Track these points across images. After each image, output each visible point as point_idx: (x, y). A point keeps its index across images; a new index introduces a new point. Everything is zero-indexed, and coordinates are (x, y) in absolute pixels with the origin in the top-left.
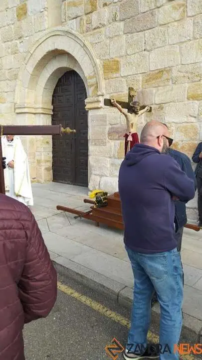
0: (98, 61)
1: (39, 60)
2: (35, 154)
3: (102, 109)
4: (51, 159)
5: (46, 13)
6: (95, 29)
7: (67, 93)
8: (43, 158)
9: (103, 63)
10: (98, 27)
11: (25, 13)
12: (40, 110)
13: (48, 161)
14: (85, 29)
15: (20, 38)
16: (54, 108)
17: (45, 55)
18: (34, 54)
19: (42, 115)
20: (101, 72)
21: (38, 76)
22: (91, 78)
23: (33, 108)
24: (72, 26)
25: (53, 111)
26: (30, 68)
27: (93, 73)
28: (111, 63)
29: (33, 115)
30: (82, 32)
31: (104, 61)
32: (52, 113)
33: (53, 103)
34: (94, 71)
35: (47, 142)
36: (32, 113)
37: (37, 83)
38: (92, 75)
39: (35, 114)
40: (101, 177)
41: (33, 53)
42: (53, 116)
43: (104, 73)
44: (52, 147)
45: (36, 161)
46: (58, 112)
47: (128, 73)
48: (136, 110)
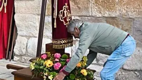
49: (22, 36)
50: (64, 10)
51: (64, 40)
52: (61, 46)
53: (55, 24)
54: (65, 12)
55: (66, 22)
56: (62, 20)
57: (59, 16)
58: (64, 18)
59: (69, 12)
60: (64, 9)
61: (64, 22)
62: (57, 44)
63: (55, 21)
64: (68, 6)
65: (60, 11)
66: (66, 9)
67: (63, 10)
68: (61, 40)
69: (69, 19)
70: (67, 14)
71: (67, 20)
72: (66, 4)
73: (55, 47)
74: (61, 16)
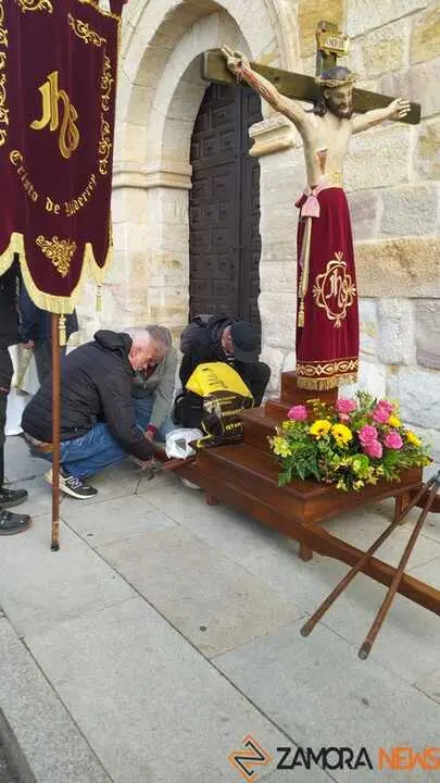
0: (284, 7)
1: (149, 39)
2: (146, 292)
3: (292, 151)
4: (186, 307)
7: (224, 127)
8: (163, 303)
9: (300, 7)
12: (158, 176)
13: (177, 311)
16: (194, 172)
17: (163, 25)
18: (140, 25)
19: (162, 192)
20: (292, 37)
21: (153, 86)
23: (141, 173)
25: (193, 179)
26: (132, 66)
29: (143, 193)
32: (190, 186)
33: (193, 158)
34: (275, 38)
35: (176, 263)
36: (140, 188)
37: (151, 107)
38: (269, 52)
39: (146, 189)
40: (287, 354)
41: (138, 23)
42: (193, 193)
43: (302, 37)
44: (188, 275)
45: (149, 310)
46: (205, 182)
47: (368, 22)
48: (337, 101)
49: (273, 346)
50: (331, 274)
51: (324, 364)
52: (315, 381)
53: (302, 315)
54: (334, 280)
55: (336, 310)
56: (321, 305)
57: (314, 291)
58: (328, 297)
59: (348, 279)
60: (328, 272)
61: (328, 311)
62: (305, 376)
63: (302, 307)
64: (344, 263)
65: (316, 275)
66: (335, 272)
67: (326, 275)
68: (316, 365)
69: (349, 301)
70: (342, 286)
71: (340, 305)
72: (338, 256)
73: (302, 383)
74: (319, 291)
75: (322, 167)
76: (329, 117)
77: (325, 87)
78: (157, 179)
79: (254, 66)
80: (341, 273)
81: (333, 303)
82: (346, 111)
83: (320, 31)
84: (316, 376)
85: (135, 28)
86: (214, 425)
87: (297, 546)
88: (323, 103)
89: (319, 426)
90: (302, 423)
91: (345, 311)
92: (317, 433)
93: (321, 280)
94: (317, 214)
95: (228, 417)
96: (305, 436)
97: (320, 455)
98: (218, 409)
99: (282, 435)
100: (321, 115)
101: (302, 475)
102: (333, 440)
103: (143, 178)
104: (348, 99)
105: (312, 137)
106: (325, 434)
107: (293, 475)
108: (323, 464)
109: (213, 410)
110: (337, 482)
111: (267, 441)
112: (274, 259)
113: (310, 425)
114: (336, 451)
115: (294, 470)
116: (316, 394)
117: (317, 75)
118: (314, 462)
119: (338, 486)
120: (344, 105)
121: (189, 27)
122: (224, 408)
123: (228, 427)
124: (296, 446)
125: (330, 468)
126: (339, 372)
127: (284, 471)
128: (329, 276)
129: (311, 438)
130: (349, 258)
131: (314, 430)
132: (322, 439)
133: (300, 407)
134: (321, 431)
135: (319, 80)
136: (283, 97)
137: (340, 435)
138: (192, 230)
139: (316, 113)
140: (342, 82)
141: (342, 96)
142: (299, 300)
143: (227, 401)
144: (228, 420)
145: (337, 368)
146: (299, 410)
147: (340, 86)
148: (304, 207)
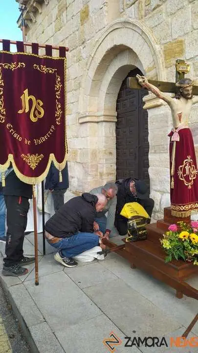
0: (157, 47)
1: (99, 62)
2: (98, 166)
3: (162, 107)
4: (115, 172)
5: (105, 8)
6: (154, 9)
7: (130, 96)
8: (105, 171)
9: (165, 47)
10: (158, 6)
11: (87, 15)
12: (103, 117)
13: (111, 174)
14: (143, 13)
15: (83, 43)
16: (118, 115)
17: (105, 56)
19: (104, 123)
20: (161, 60)
21: (100, 81)
22: (150, 70)
23: (95, 116)
24: (131, 14)
25: (118, 117)
26: (92, 73)
27: (152, 64)
28: (174, 44)
29: (96, 124)
30: (140, 17)
31: (166, 45)
32: (116, 120)
33: (117, 109)
34: (154, 60)
35: (111, 153)
36: (95, 122)
37: (100, 89)
38: (151, 66)
39: (98, 122)
40: (162, 195)
41: (94, 56)
42: (117, 123)
43: (166, 59)
44: (116, 158)
45: (99, 174)
46: (123, 118)
47: (195, 53)
48: (186, 93)
49: (156, 191)
50: (186, 165)
51: (185, 205)
52: (180, 213)
53: (173, 183)
54: (187, 168)
56: (182, 179)
57: (178, 173)
58: (185, 175)
59: (193, 167)
62: (175, 210)
63: (173, 180)
64: (191, 160)
65: (179, 166)
66: (188, 164)
67: (183, 166)
68: (180, 206)
69: (194, 177)
70: (191, 170)
71: (190, 179)
72: (189, 157)
73: (174, 213)
74: (180, 173)
75: (180, 120)
76: (182, 100)
77: (180, 87)
78: (102, 119)
79: (149, 81)
80: (190, 164)
81: (187, 178)
82: (190, 96)
83: (177, 64)
84: (181, 211)
85: (93, 58)
86: (134, 232)
87: (175, 291)
88: (179, 94)
89: (183, 234)
90: (175, 233)
91: (192, 181)
92: (182, 238)
93: (181, 168)
94: (178, 140)
95: (140, 228)
96: (177, 239)
97: (184, 248)
98: (135, 224)
99: (166, 238)
100: (179, 99)
101: (176, 257)
102: (191, 241)
103: (96, 118)
104: (190, 92)
105: (175, 108)
106: (186, 238)
107: (172, 257)
108: (186, 253)
109: (133, 224)
110: (193, 261)
111: (159, 241)
112: (155, 152)
113: (179, 234)
114: (192, 246)
115: (173, 255)
116: (181, 219)
117: (176, 82)
118: (182, 251)
119: (194, 264)
120: (189, 94)
121: (116, 56)
122: (137, 224)
123: (140, 233)
124: (173, 244)
125: (190, 255)
126: (191, 209)
127: (168, 255)
128: (185, 166)
129: (180, 240)
130: (194, 158)
131: (181, 236)
132: (185, 240)
133: (174, 225)
134: (184, 236)
135: (177, 85)
136: (162, 93)
137: (194, 239)
138: (117, 139)
139: (176, 98)
140: (188, 85)
141: (188, 90)
142: (171, 177)
143: (139, 220)
144: (139, 229)
145: (190, 207)
146: (174, 226)
147: (187, 87)
148: (172, 137)
